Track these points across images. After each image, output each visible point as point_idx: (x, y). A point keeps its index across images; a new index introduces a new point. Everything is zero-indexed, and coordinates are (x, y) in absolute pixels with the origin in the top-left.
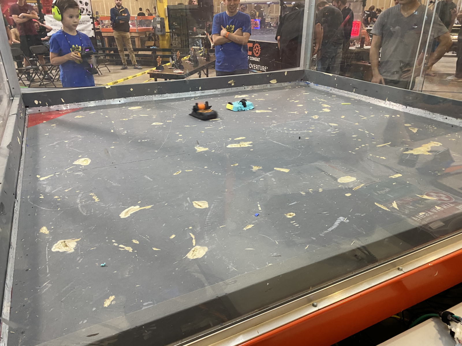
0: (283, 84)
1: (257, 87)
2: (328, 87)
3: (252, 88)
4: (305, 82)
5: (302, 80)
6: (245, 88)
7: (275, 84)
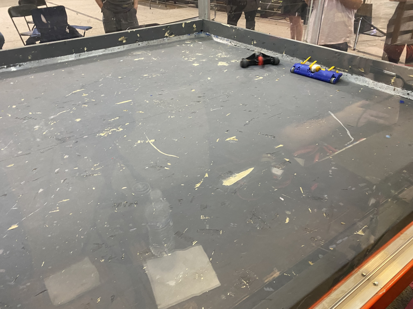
0: (181, 37)
1: (152, 42)
2: (228, 39)
3: (147, 43)
4: (205, 33)
5: (202, 31)
6: (139, 45)
7: (173, 38)
